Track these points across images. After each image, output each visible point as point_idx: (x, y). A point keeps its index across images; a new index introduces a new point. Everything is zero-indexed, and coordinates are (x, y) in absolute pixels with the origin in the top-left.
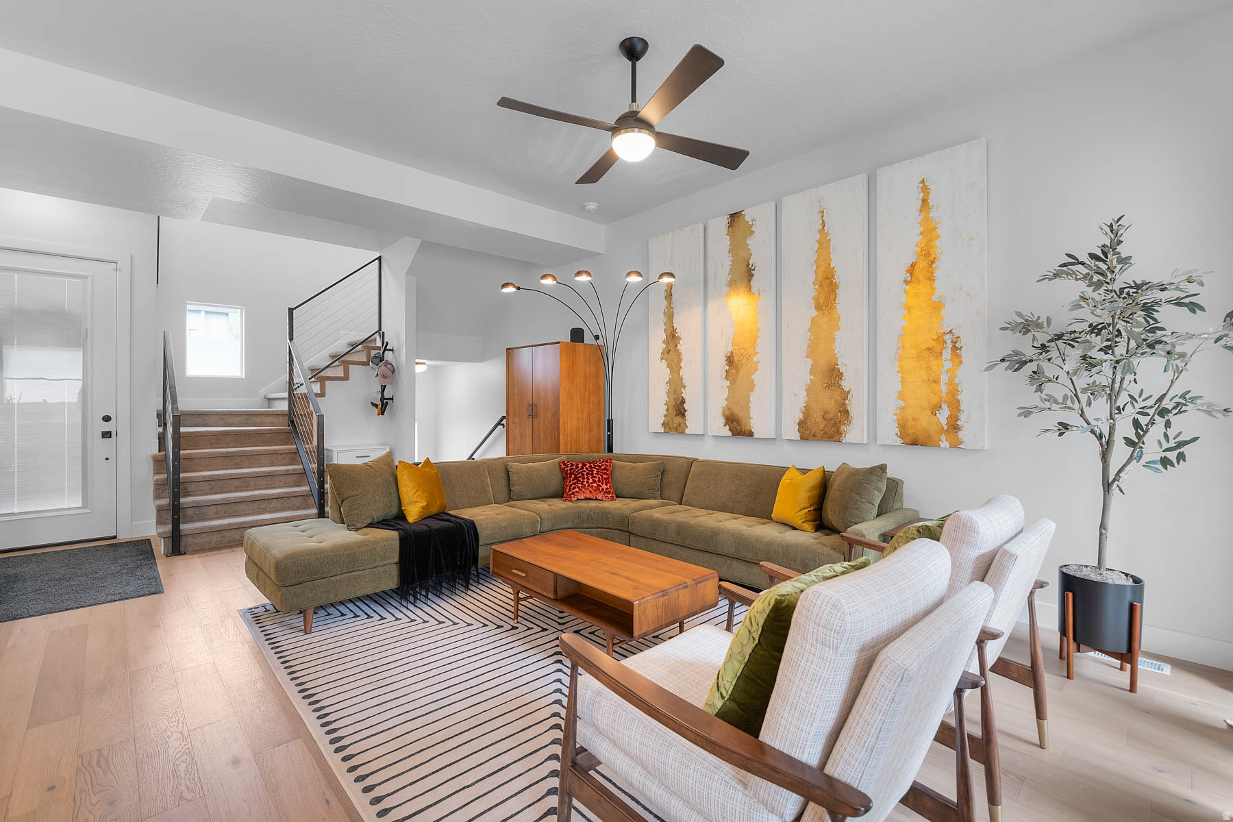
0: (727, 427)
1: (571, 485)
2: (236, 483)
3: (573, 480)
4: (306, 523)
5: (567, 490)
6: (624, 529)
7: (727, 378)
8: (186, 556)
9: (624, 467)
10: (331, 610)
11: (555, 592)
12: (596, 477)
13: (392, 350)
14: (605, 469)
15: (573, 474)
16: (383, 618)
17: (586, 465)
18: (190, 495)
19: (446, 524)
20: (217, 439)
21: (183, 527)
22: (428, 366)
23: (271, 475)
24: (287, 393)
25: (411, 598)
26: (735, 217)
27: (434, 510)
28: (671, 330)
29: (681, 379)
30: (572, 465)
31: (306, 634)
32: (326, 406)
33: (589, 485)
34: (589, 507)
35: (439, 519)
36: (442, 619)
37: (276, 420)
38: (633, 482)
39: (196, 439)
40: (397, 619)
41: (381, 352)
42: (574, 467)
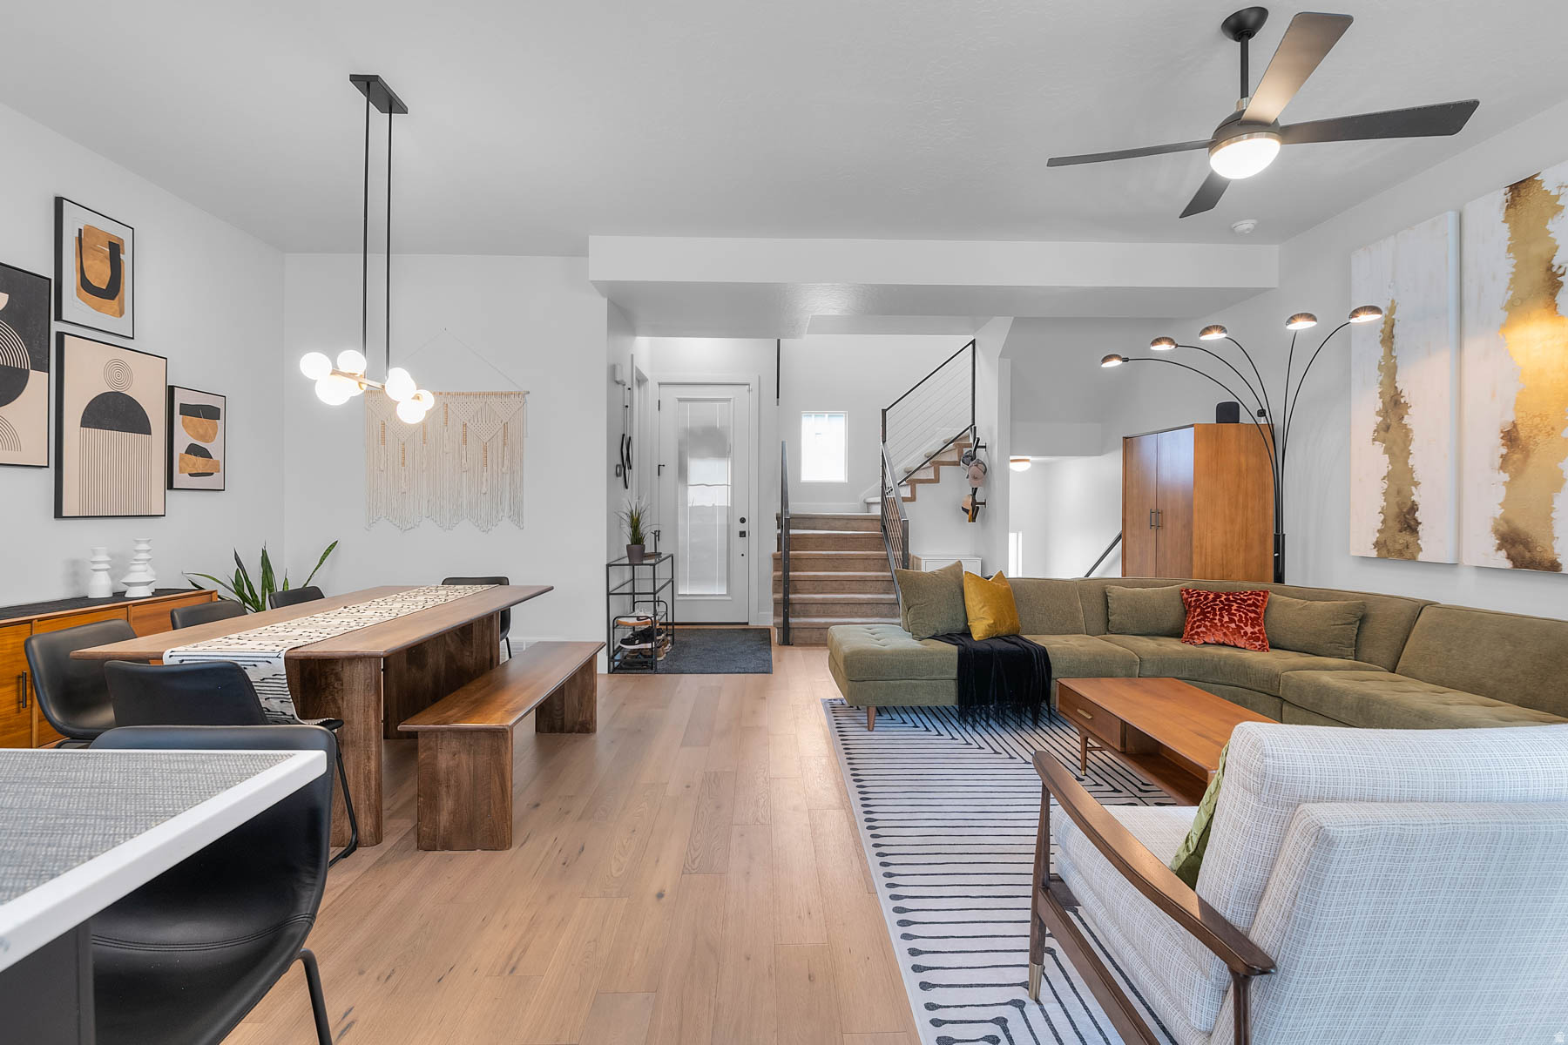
0: (1503, 553)
1: (1195, 622)
2: (834, 584)
3: (1198, 616)
4: (878, 627)
5: (1189, 629)
6: (1271, 692)
7: (1503, 467)
8: (792, 647)
9: (1287, 605)
10: (895, 716)
11: (1123, 744)
12: (1235, 615)
13: (985, 447)
14: (1254, 604)
15: (1199, 607)
16: (940, 734)
17: (1220, 597)
18: (799, 593)
19: (1013, 647)
20: (821, 542)
21: (792, 620)
22: (1033, 463)
23: (863, 580)
24: (880, 498)
25: (970, 720)
26: (1519, 190)
27: (1003, 630)
28: (1392, 393)
29: (1411, 471)
30: (1199, 595)
31: (869, 731)
32: (911, 512)
33: (1222, 625)
34: (1217, 655)
35: (1006, 641)
36: (999, 749)
37: (869, 524)
38: (1301, 627)
39: (803, 542)
40: (953, 738)
41: (973, 449)
42: (1202, 598)
